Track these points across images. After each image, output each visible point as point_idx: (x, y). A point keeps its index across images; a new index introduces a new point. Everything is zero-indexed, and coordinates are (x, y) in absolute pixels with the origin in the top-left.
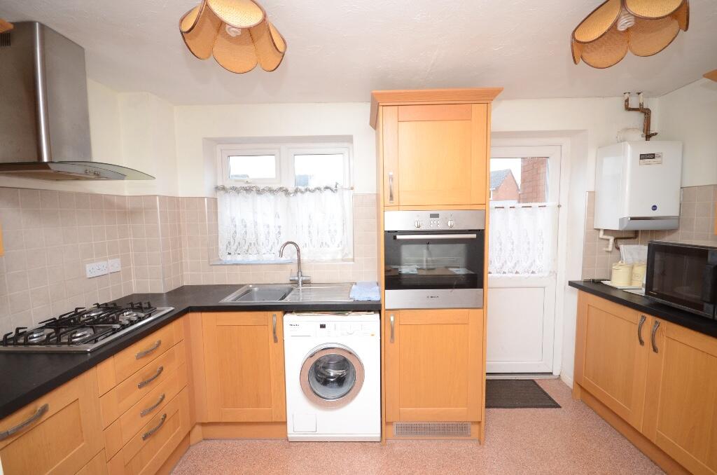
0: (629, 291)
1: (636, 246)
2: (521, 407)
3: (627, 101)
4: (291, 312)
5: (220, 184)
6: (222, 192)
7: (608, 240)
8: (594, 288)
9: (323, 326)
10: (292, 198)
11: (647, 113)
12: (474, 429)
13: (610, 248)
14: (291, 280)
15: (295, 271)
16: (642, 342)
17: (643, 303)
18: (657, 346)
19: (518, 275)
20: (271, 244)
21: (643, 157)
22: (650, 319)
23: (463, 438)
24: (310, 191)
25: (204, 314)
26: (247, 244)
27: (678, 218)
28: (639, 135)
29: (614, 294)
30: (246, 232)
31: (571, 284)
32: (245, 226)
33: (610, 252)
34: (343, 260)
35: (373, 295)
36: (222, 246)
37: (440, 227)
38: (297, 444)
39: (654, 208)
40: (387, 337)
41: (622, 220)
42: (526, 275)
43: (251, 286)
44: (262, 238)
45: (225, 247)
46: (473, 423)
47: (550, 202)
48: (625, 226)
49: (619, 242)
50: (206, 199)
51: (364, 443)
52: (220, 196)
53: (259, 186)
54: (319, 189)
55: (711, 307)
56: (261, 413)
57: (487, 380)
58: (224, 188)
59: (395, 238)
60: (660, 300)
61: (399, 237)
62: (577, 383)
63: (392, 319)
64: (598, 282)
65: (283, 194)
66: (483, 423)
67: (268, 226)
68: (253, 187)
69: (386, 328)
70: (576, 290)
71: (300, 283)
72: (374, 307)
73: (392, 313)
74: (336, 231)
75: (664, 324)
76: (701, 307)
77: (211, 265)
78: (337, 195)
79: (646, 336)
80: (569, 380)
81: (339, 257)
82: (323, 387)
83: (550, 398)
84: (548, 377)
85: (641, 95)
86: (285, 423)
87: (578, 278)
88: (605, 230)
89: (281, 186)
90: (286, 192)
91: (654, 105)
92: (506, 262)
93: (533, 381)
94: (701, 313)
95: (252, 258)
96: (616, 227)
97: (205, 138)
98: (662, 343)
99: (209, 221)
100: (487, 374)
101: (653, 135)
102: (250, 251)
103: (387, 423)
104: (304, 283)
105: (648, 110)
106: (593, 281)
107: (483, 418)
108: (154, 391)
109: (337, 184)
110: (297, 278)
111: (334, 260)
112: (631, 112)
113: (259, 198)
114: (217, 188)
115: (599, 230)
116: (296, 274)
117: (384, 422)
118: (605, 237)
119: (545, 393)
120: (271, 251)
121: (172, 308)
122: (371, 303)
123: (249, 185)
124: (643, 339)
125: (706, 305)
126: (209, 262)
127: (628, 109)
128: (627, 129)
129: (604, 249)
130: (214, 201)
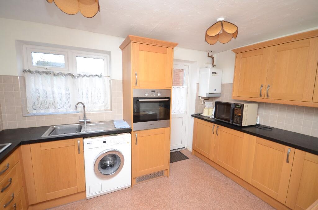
0: (209, 117)
1: (209, 102)
2: (178, 161)
3: (208, 53)
4: (87, 137)
5: (26, 68)
6: (28, 73)
7: (202, 100)
8: (198, 116)
9: (105, 142)
10: (76, 80)
11: (213, 58)
12: (166, 172)
13: (203, 103)
14: (80, 122)
15: (82, 117)
16: (213, 133)
17: (213, 120)
18: (218, 133)
19: (175, 113)
20: (63, 103)
21: (213, 73)
22: (216, 125)
23: (162, 176)
24: (87, 76)
25: (31, 145)
26: (48, 103)
27: (220, 93)
28: (211, 66)
29: (204, 118)
30: (47, 97)
31: (192, 116)
32: (46, 94)
33: (202, 104)
34: (105, 110)
35: (127, 126)
36: (29, 105)
37: (155, 96)
38: (91, 199)
39: (215, 90)
40: (134, 142)
41: (207, 94)
42: (178, 113)
43: (55, 126)
44: (58, 100)
45: (32, 105)
46: (165, 170)
47: (185, 87)
48: (208, 96)
49: (205, 101)
50: (19, 77)
51: (124, 190)
52: (27, 75)
53: (54, 71)
54: (92, 76)
55: (232, 120)
56: (72, 190)
57: (170, 153)
58: (30, 71)
59: (138, 100)
60: (218, 119)
61: (140, 100)
62: (193, 149)
63: (136, 135)
64: (199, 115)
65: (71, 77)
66: (169, 170)
67: (61, 94)
68: (51, 72)
69: (134, 138)
70: (194, 118)
71: (85, 122)
72: (128, 131)
73: (136, 132)
74: (100, 97)
75: (220, 126)
76: (229, 121)
77: (24, 116)
78: (101, 79)
79: (215, 131)
80: (190, 149)
81: (103, 108)
82: (104, 170)
83: (186, 156)
84: (183, 149)
85: (212, 52)
86: (85, 191)
87: (193, 113)
88: (201, 97)
89: (70, 73)
90: (73, 76)
91: (215, 56)
92: (175, 108)
93: (179, 151)
94: (229, 122)
95: (51, 111)
96: (205, 96)
97: (17, 40)
98: (219, 133)
99: (21, 90)
100: (171, 150)
101: (215, 66)
102: (49, 108)
103: (134, 178)
104: (87, 122)
105: (213, 57)
106: (198, 114)
107: (169, 167)
108: (8, 193)
109: (101, 74)
110: (83, 120)
111: (100, 110)
112: (209, 57)
113: (55, 78)
114: (25, 71)
115: (200, 97)
116: (83, 118)
117: (132, 178)
118: (201, 99)
119: (183, 155)
120: (63, 107)
121: (10, 144)
122: (127, 129)
123: (48, 70)
124: (214, 132)
125: (231, 120)
126: (23, 115)
127: (209, 56)
128: (208, 63)
129: (201, 103)
130: (24, 79)
